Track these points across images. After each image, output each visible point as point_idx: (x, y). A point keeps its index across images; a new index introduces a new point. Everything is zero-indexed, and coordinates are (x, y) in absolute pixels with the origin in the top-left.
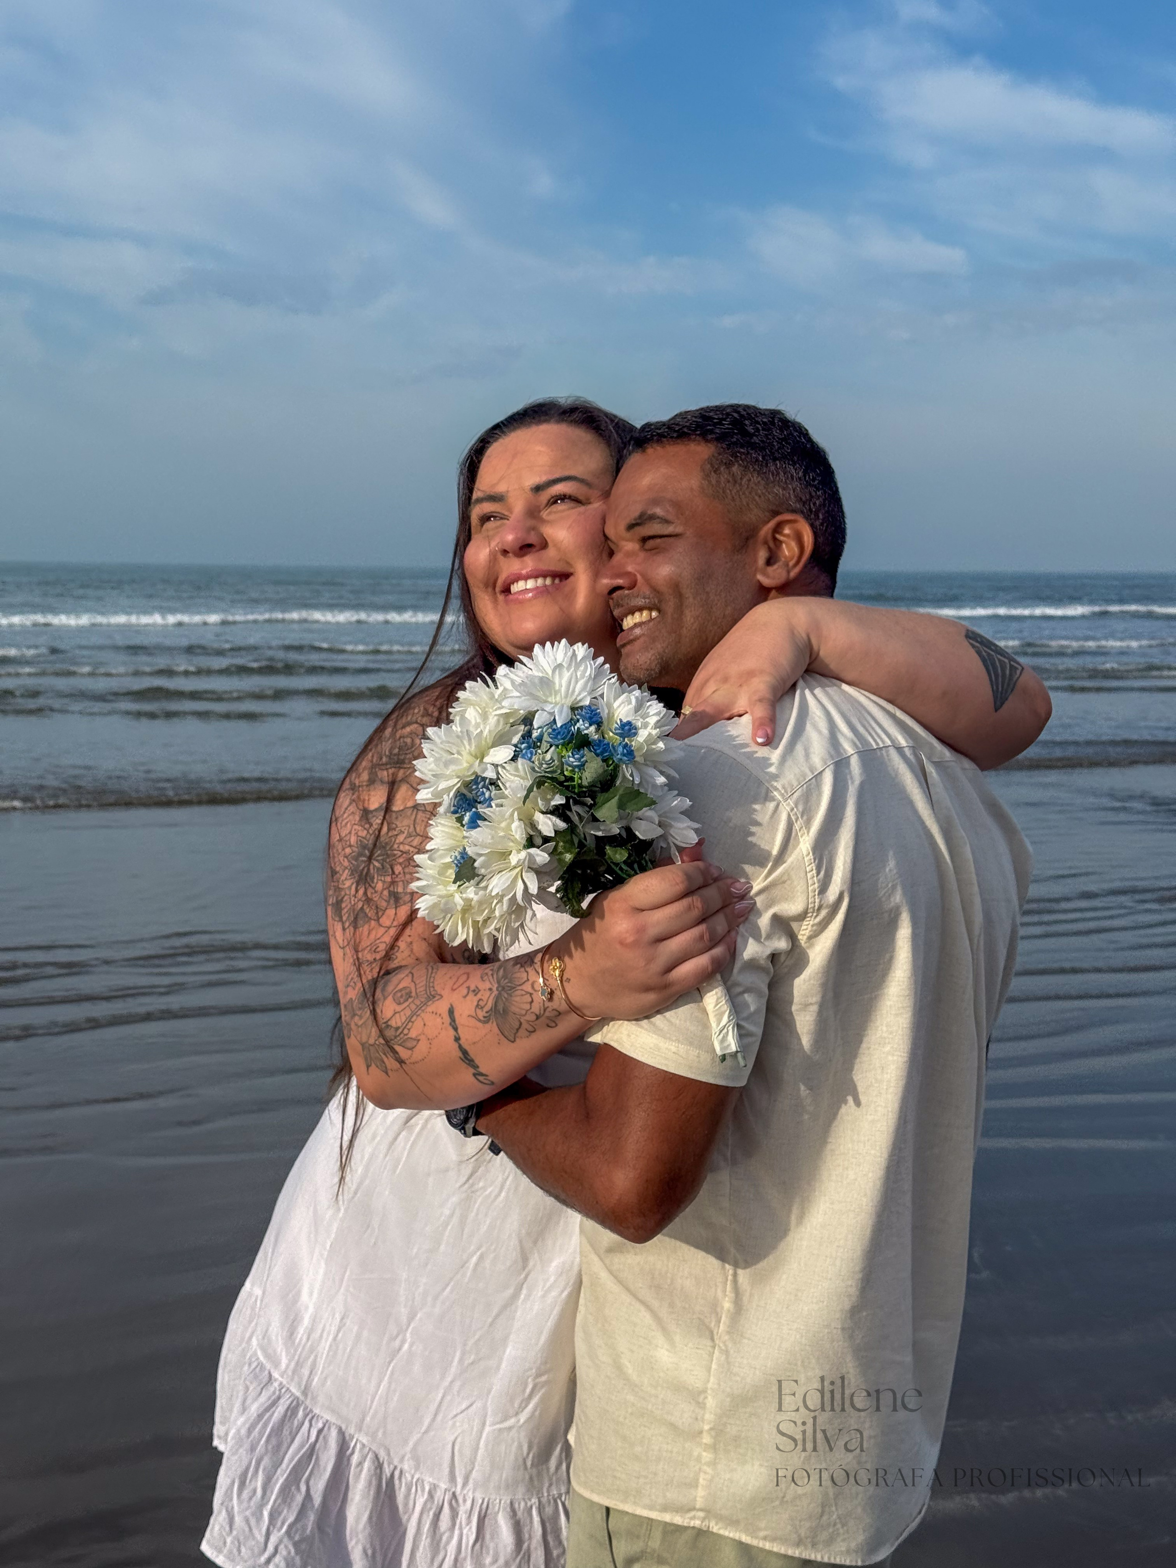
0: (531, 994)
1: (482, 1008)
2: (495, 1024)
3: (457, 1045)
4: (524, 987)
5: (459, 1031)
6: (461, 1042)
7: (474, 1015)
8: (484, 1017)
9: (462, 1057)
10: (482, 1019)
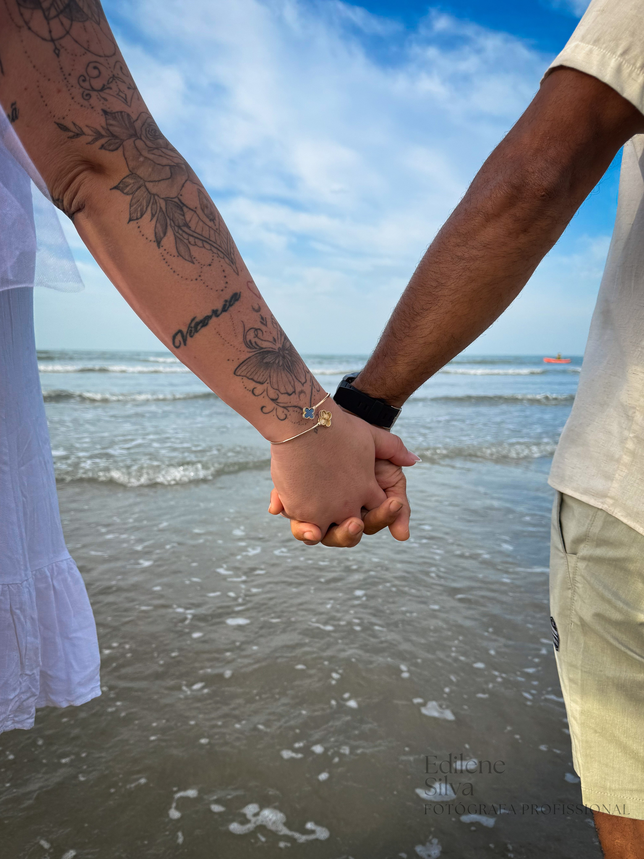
0: (294, 392)
1: (256, 336)
2: (251, 354)
3: (209, 314)
4: (297, 384)
5: (224, 314)
6: (214, 319)
7: (247, 329)
8: (250, 341)
9: (198, 320)
10: (248, 340)
